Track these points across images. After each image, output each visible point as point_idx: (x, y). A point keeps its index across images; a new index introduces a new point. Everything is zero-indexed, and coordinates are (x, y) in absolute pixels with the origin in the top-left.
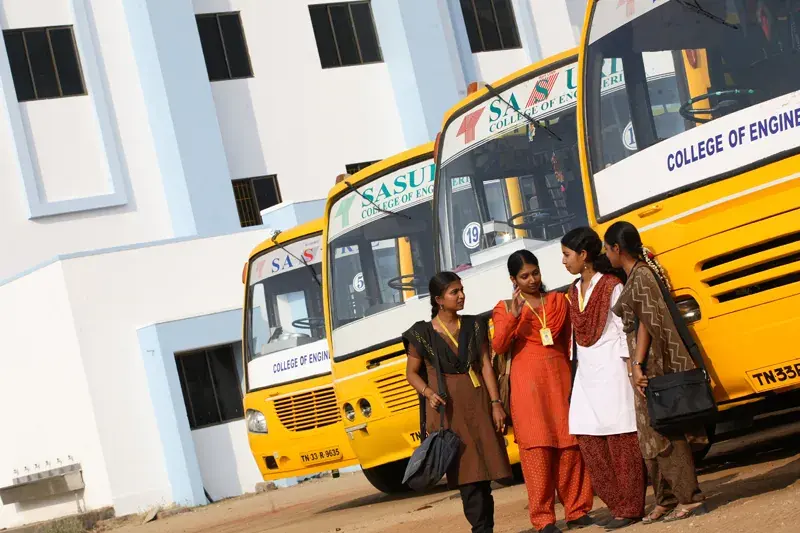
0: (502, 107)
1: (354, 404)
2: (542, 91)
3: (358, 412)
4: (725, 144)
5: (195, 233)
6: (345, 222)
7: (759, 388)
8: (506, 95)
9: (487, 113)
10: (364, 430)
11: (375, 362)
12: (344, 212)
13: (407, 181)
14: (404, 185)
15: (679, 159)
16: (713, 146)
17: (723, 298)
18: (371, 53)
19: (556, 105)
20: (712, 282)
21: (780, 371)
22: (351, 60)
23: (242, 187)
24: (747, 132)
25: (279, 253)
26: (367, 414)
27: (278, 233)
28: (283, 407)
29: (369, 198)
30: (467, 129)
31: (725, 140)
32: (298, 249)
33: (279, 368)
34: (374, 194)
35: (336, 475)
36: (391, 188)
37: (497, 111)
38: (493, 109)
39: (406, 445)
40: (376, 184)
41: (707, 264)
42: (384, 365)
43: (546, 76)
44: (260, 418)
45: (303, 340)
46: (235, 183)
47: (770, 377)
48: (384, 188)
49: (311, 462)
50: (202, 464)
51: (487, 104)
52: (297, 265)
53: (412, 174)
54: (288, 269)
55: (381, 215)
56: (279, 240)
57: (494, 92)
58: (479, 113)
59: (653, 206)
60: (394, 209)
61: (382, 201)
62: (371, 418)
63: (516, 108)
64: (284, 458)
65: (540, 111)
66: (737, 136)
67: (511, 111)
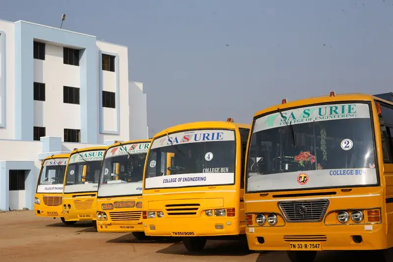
0: (123, 149)
1: (67, 205)
2: (133, 148)
3: (67, 207)
4: (177, 181)
5: (21, 139)
6: (74, 160)
7: (173, 235)
8: (124, 146)
9: (119, 149)
10: (68, 212)
11: (74, 196)
12: (74, 158)
13: (92, 154)
14: (91, 155)
15: (166, 181)
16: (174, 180)
17: (169, 214)
18: (77, 101)
19: (136, 152)
20: (168, 210)
21: (178, 233)
22: (71, 102)
23: (36, 129)
24: (182, 179)
25: (53, 161)
26: (70, 208)
27: (53, 155)
28: (45, 198)
29: (82, 156)
30: (113, 152)
31: (177, 180)
32: (58, 161)
33: (46, 189)
34: (83, 155)
35: (55, 218)
36: (88, 155)
37: (121, 149)
38: (120, 149)
39: (77, 218)
40: (84, 153)
41: (167, 206)
42: (76, 197)
43: (135, 144)
44: (38, 200)
45: (54, 183)
46: (34, 127)
47: (176, 234)
48: (86, 154)
49: (49, 214)
50: (11, 201)
51: (119, 147)
52: (57, 164)
53: (94, 153)
54: (54, 165)
55: (83, 161)
56: (53, 157)
57: (121, 145)
58: (117, 149)
59: (158, 190)
60: (87, 160)
61: (85, 158)
62: (71, 209)
63: (126, 150)
64: (42, 212)
65: (132, 152)
66: (180, 179)
67: (125, 150)
